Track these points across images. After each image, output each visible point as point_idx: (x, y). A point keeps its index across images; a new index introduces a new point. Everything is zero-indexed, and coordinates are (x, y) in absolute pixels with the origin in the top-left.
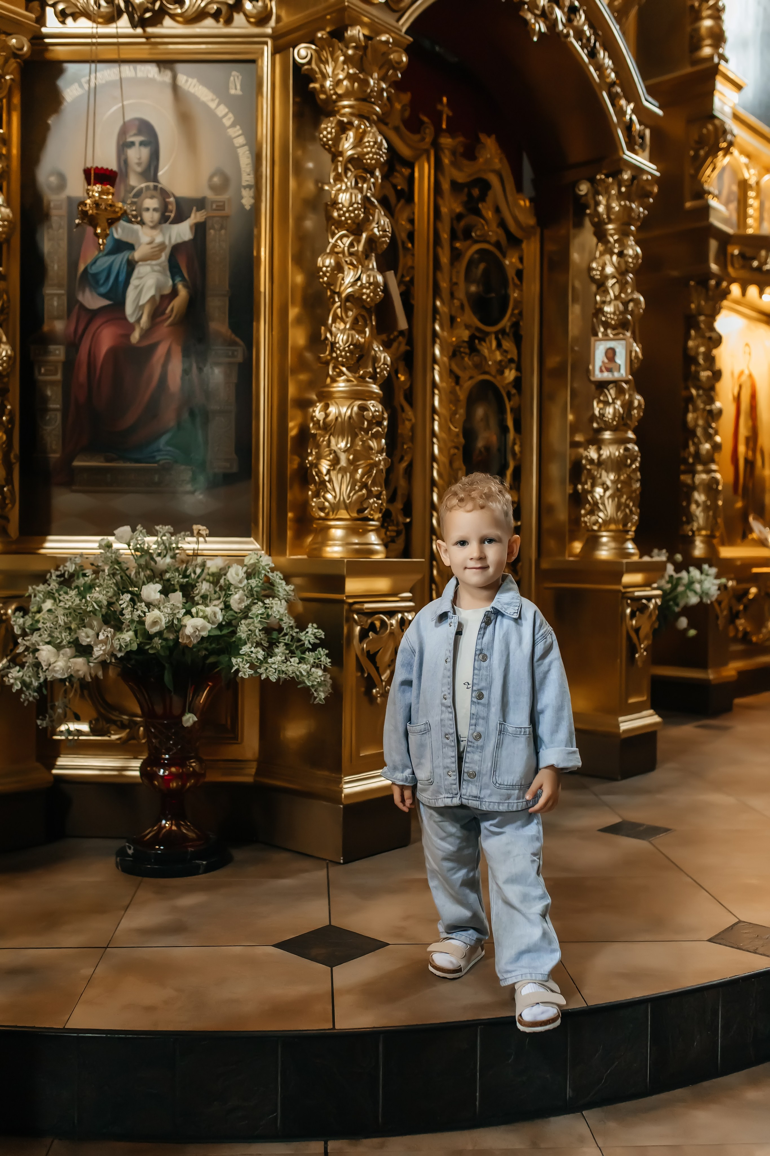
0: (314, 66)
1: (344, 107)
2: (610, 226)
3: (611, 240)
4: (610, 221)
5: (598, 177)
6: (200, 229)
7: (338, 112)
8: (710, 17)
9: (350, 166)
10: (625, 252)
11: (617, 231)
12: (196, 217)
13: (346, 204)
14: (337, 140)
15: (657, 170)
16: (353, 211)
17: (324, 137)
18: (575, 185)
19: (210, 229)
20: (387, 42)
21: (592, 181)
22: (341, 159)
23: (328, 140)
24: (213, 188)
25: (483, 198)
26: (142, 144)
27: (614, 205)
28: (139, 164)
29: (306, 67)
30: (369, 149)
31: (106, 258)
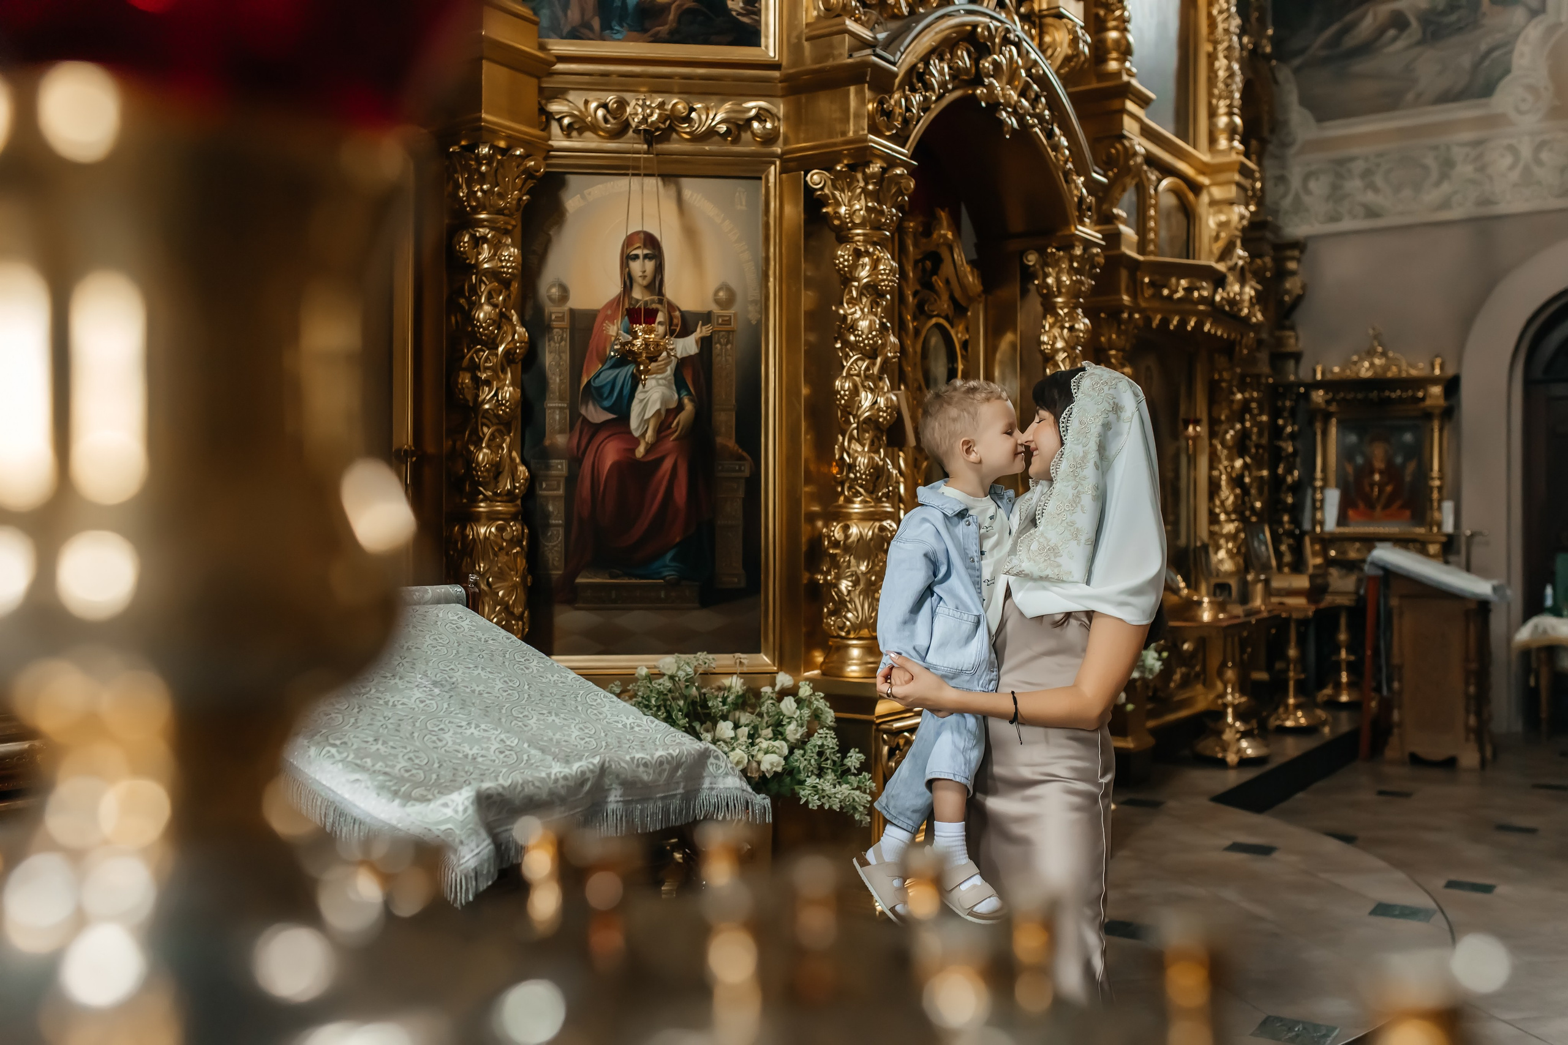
0: (826, 191)
1: (858, 235)
2: (1060, 300)
3: (1061, 312)
4: (1060, 294)
5: (1049, 251)
6: (706, 343)
7: (852, 238)
8: (1115, 28)
9: (865, 292)
10: (1077, 326)
11: (1065, 305)
12: (702, 331)
13: (866, 331)
14: (854, 267)
15: (1102, 239)
16: (870, 339)
17: (840, 263)
18: (1022, 254)
19: (716, 344)
20: (901, 176)
21: (1041, 251)
22: (856, 284)
23: (845, 266)
24: (717, 302)
25: (935, 270)
26: (646, 256)
27: (1064, 278)
28: (644, 277)
29: (819, 193)
30: (885, 277)
31: (610, 372)
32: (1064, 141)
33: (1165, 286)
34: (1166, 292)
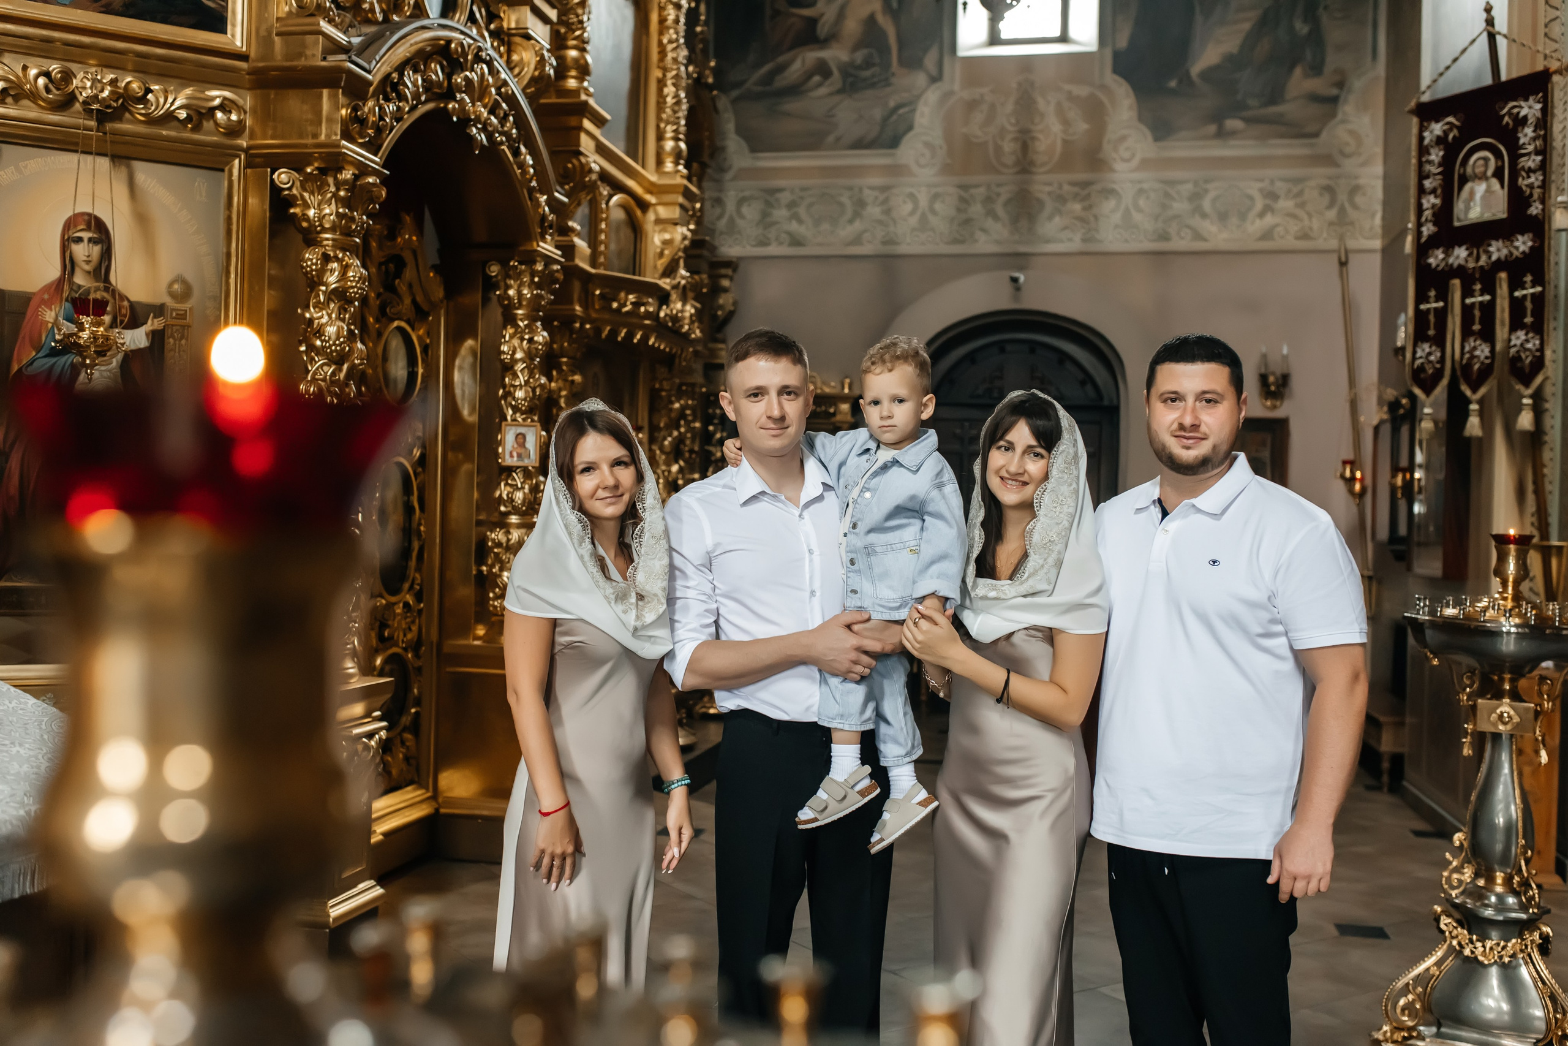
0: (295, 191)
1: (327, 239)
2: (520, 312)
3: (521, 324)
4: (520, 307)
5: (512, 264)
6: (157, 337)
7: (321, 242)
8: (575, 47)
9: (333, 297)
10: (536, 338)
11: (526, 317)
12: (153, 324)
13: (333, 337)
14: (322, 272)
15: (562, 256)
16: (338, 345)
17: (307, 266)
18: (485, 264)
19: (169, 338)
20: (374, 185)
21: (504, 264)
22: (323, 288)
23: (312, 270)
24: (172, 295)
25: (398, 274)
26: (90, 240)
27: (525, 292)
28: (88, 262)
29: (286, 192)
30: (354, 284)
31: (46, 360)
32: (530, 160)
33: (614, 300)
34: (615, 305)
